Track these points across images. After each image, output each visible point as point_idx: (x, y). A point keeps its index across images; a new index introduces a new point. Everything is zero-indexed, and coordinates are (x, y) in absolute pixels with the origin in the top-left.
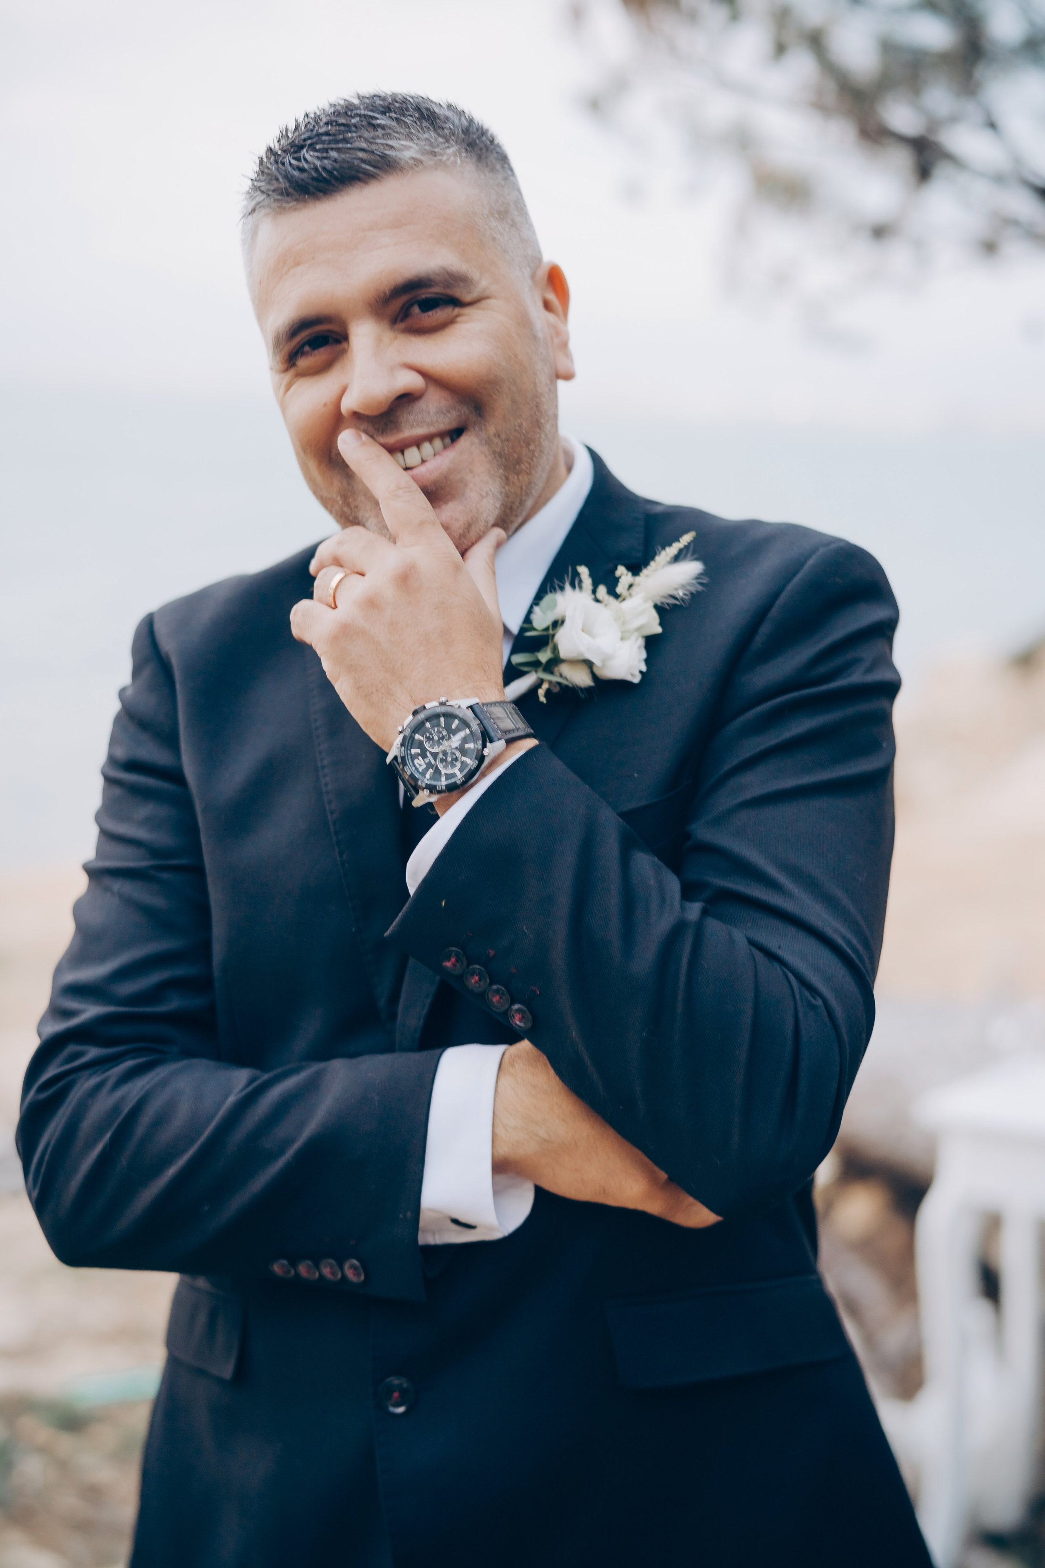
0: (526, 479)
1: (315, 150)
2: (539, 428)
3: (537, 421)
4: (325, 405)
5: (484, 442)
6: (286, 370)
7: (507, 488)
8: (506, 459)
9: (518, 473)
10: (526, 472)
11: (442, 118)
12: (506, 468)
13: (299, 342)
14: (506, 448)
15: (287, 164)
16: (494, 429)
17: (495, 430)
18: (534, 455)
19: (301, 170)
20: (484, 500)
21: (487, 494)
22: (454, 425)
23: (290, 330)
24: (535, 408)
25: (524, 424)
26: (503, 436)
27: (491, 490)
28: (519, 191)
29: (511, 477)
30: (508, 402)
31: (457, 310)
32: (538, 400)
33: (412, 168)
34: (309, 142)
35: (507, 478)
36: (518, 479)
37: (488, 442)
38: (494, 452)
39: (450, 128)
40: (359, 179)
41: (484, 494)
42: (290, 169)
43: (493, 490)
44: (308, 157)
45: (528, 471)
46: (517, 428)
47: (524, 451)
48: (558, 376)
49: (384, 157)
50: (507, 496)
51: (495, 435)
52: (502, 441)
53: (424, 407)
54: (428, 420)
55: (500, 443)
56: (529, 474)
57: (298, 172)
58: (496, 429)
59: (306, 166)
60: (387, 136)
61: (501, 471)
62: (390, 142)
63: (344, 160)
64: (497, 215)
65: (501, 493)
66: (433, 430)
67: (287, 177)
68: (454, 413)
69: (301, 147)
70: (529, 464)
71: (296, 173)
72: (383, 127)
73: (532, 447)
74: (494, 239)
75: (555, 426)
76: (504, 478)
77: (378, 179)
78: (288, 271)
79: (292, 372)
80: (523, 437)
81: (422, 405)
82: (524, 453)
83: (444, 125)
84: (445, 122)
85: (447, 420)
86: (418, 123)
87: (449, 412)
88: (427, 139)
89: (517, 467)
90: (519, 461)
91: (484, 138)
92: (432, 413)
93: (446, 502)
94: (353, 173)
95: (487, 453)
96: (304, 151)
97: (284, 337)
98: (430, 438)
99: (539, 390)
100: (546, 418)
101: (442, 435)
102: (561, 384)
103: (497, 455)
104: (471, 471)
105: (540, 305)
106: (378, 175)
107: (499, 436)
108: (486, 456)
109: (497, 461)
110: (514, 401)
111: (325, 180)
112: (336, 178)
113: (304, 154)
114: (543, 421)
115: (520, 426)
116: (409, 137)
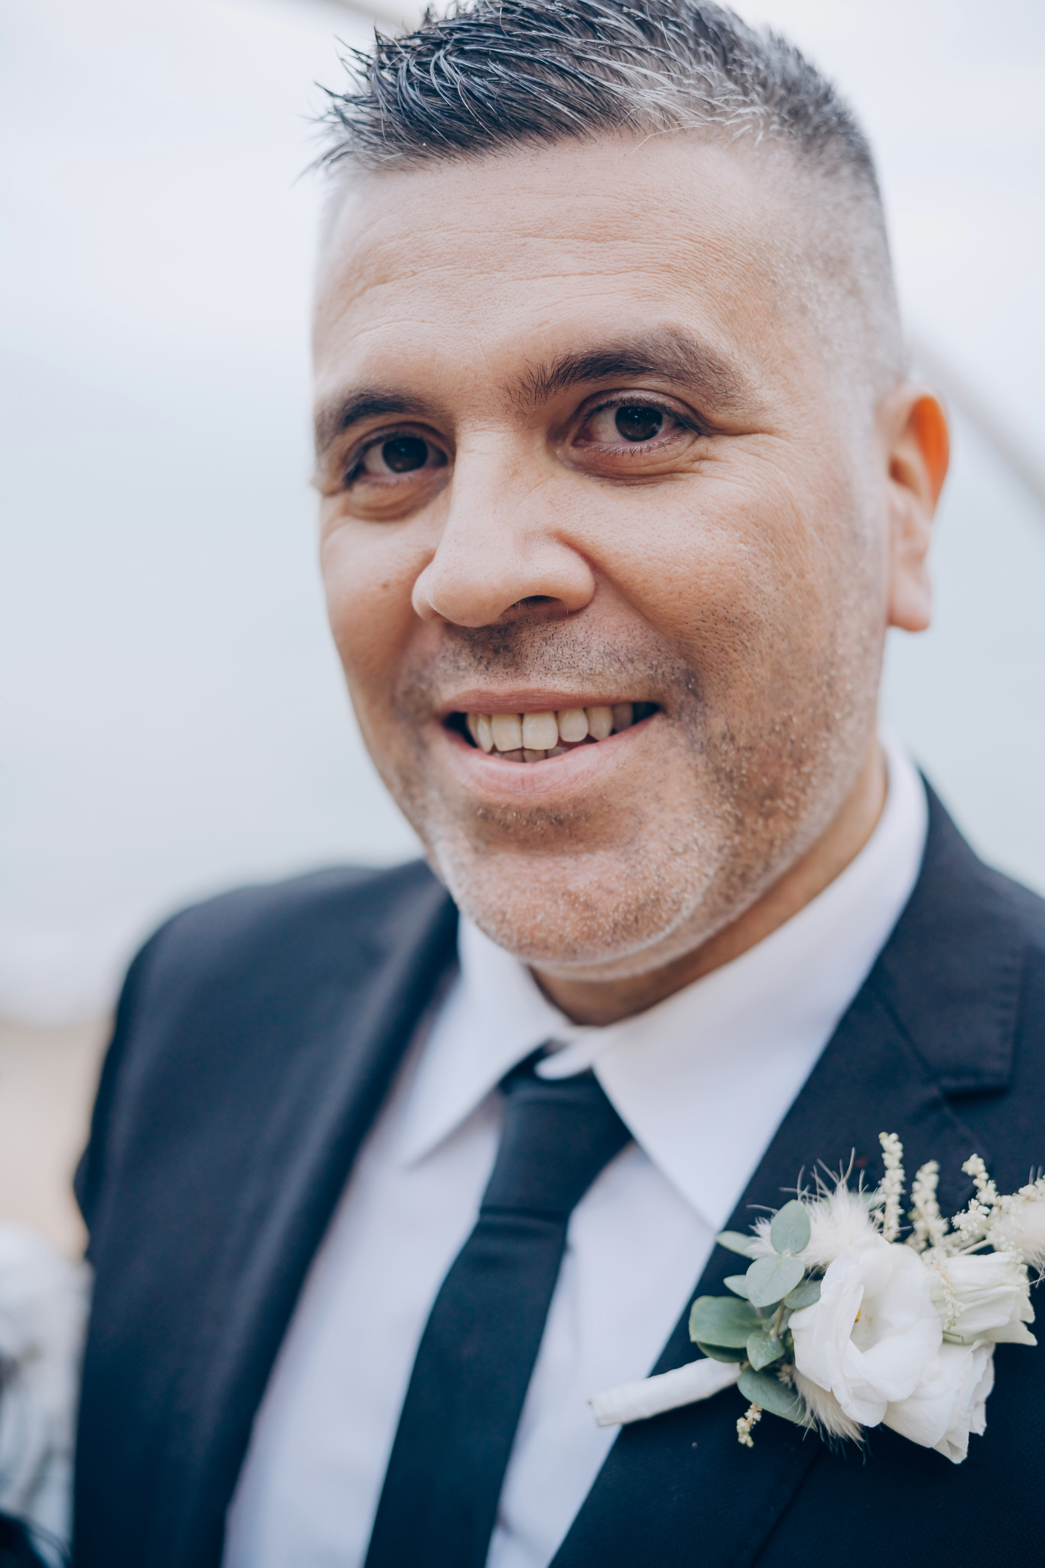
0: (785, 827)
1: (462, 53)
2: (828, 728)
3: (827, 715)
4: (385, 586)
5: (697, 746)
6: (331, 493)
7: (737, 839)
8: (741, 784)
9: (768, 815)
10: (786, 814)
11: (746, 47)
12: (739, 801)
13: (361, 438)
14: (745, 764)
15: (402, 73)
16: (723, 724)
17: (726, 728)
18: (809, 782)
19: (428, 90)
20: (678, 860)
21: (686, 849)
22: (639, 694)
23: (343, 409)
24: (825, 689)
25: (795, 720)
26: (742, 741)
27: (696, 841)
28: (882, 228)
29: (748, 821)
30: (763, 671)
31: (703, 445)
32: (833, 673)
33: (656, 129)
34: (456, 36)
35: (740, 821)
36: (766, 826)
37: (708, 748)
38: (718, 770)
39: (757, 69)
40: (537, 128)
41: (679, 848)
42: (404, 83)
43: (701, 841)
44: (443, 64)
45: (791, 813)
46: (777, 728)
47: (789, 775)
48: (892, 621)
49: (597, 90)
50: (736, 855)
51: (724, 737)
52: (738, 750)
53: (581, 636)
54: (583, 665)
55: (733, 754)
56: (795, 818)
57: (418, 92)
58: (726, 723)
59: (435, 82)
60: (614, 50)
61: (727, 807)
62: (616, 65)
63: (516, 87)
64: (819, 263)
65: (720, 849)
66: (590, 690)
67: (397, 102)
68: (641, 670)
69: (439, 44)
70: (797, 800)
71: (414, 94)
72: (613, 33)
73: (806, 769)
74: (803, 310)
75: (871, 722)
76: (732, 820)
77: (579, 138)
78: (364, 289)
79: (338, 502)
80: (789, 747)
81: (576, 628)
82: (787, 779)
83: (746, 61)
84: (750, 57)
85: (624, 678)
86: (691, 43)
87: (631, 661)
88: (700, 78)
89: (768, 803)
90: (773, 793)
91: (827, 109)
92: (594, 653)
93: (591, 850)
94: (531, 115)
95: (701, 768)
96: (441, 53)
97: (332, 422)
98: (586, 706)
99: (840, 651)
100: (848, 708)
101: (613, 705)
102: (896, 638)
103: (722, 776)
104: (658, 798)
105: (881, 470)
106: (580, 128)
107: (733, 739)
108: (697, 776)
109: (722, 787)
110: (778, 672)
111: (468, 120)
112: (493, 121)
113: (439, 58)
114: (838, 716)
115: (786, 723)
116: (664, 64)
